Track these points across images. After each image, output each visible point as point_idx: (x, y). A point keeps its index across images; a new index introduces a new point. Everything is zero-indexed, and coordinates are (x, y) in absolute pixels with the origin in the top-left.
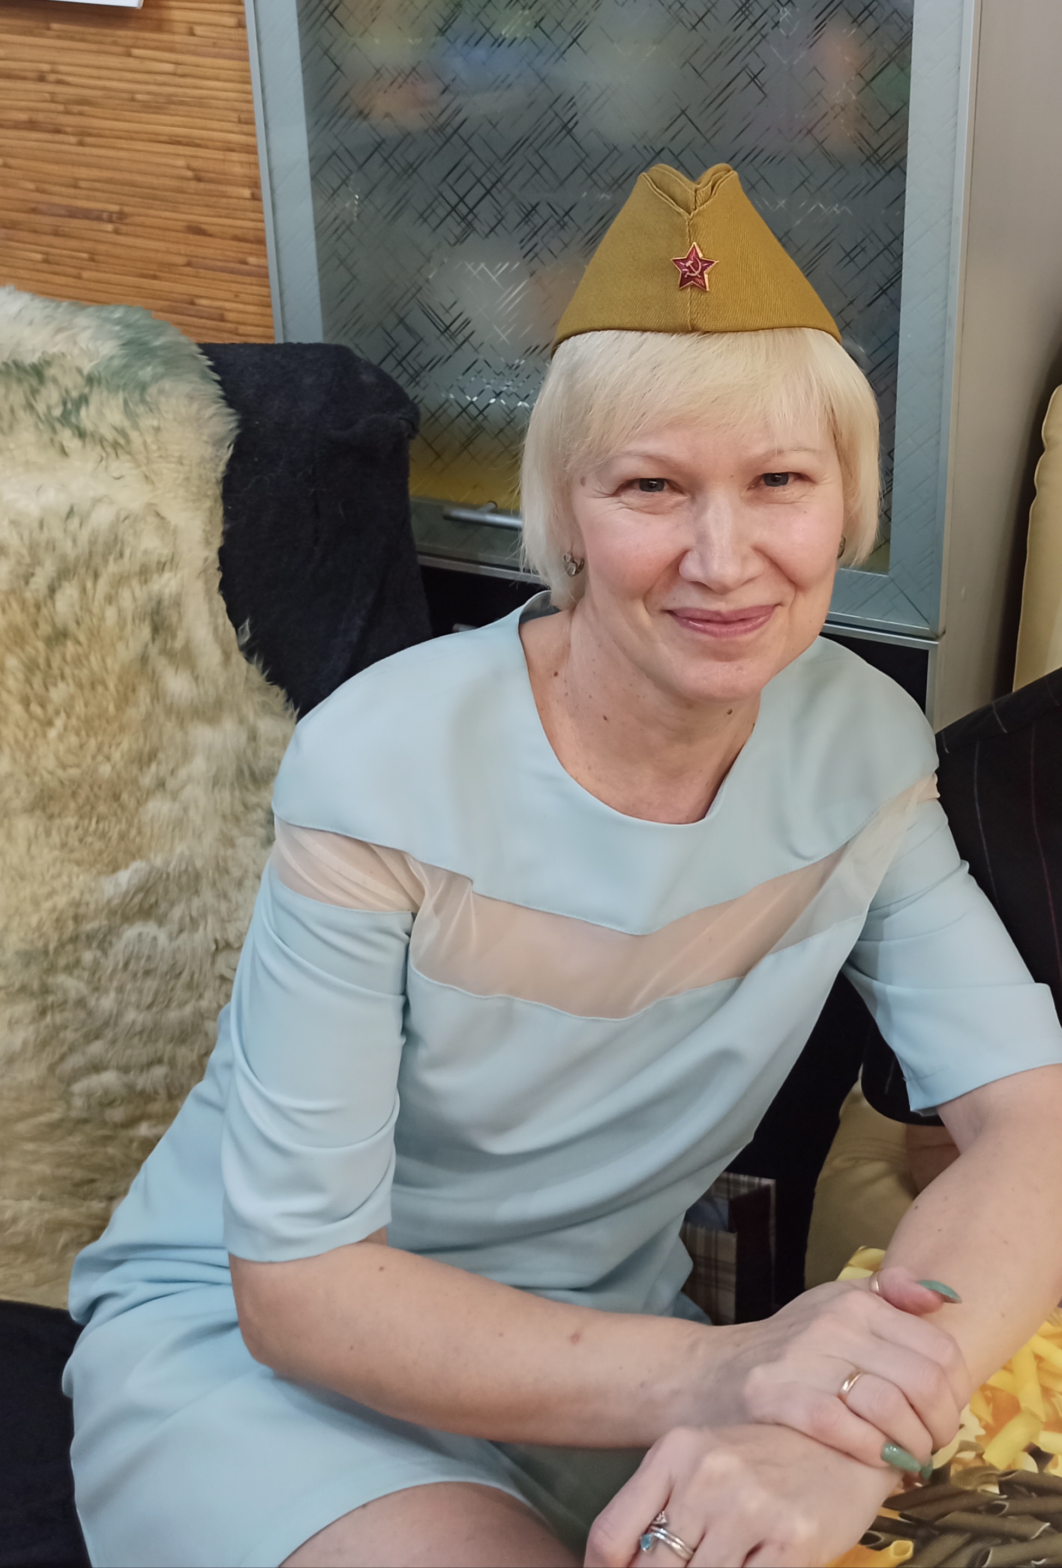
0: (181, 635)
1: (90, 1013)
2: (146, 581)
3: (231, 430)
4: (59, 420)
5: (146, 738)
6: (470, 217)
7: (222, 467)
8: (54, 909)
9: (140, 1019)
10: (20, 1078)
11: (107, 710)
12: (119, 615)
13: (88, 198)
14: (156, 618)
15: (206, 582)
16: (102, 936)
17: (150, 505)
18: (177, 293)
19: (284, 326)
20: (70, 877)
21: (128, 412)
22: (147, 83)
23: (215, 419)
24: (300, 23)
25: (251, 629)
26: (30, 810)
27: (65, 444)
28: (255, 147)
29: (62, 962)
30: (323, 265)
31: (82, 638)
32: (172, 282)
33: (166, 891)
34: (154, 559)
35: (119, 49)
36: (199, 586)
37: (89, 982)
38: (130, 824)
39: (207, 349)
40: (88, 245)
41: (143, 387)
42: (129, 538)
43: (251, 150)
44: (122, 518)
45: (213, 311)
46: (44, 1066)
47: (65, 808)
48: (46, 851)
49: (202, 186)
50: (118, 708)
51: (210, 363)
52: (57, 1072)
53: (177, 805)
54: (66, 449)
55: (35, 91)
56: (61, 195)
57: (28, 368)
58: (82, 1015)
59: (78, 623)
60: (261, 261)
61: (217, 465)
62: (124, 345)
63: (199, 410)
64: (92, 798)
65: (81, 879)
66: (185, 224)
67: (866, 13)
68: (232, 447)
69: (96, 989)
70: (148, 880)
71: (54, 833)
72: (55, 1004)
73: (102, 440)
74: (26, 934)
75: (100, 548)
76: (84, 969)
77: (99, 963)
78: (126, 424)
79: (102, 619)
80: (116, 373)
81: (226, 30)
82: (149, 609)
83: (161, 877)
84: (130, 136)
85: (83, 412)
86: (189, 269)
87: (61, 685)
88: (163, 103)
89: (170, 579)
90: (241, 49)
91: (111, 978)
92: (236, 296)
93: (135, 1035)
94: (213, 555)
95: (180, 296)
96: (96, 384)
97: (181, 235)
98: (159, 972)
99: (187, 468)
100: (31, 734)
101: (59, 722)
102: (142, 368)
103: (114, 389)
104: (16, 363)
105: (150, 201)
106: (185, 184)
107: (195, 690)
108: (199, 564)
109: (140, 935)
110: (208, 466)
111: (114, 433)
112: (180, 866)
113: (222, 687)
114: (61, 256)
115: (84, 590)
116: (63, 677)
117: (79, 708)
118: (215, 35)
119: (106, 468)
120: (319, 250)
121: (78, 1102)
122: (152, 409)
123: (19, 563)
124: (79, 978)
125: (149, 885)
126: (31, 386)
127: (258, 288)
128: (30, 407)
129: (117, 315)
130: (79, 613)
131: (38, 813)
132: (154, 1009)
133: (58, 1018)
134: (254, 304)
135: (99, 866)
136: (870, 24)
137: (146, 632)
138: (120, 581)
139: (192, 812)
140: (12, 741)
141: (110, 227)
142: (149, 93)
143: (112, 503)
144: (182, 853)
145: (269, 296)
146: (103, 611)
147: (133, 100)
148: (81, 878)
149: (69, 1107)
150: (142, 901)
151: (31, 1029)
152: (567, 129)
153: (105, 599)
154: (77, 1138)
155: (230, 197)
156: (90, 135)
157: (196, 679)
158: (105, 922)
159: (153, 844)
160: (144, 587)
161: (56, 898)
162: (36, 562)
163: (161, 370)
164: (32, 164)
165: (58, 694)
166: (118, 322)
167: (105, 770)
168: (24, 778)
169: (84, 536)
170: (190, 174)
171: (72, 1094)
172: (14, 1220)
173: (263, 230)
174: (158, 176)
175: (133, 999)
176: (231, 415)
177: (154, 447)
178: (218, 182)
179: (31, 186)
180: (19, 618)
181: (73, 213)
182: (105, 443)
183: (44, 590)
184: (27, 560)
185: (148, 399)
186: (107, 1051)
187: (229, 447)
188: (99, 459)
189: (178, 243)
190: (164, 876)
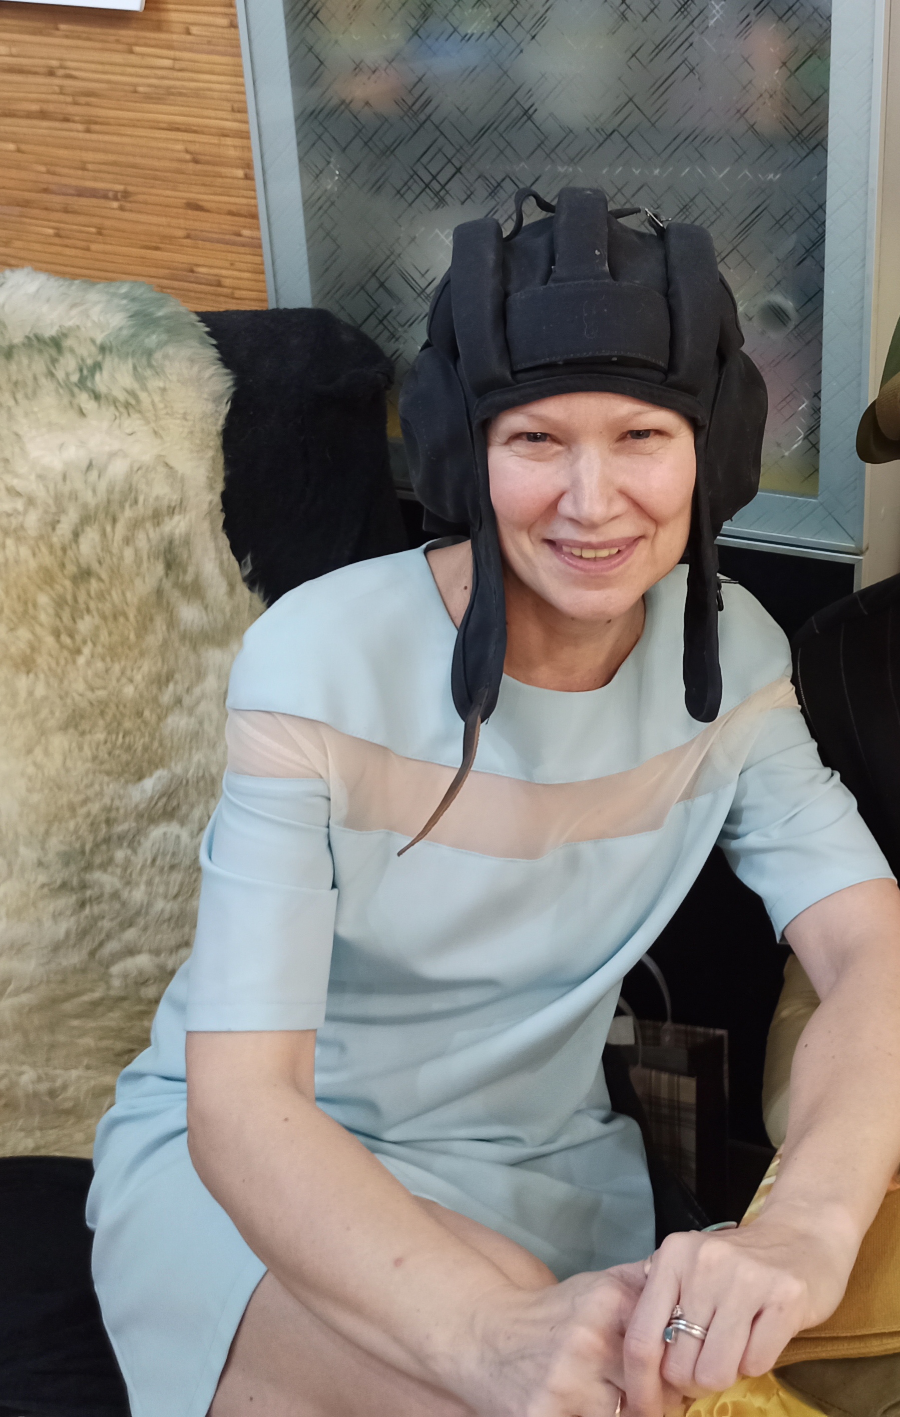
0: (191, 570)
1: (124, 904)
2: (158, 524)
3: (229, 388)
4: (76, 385)
5: (163, 661)
6: (442, 193)
7: (221, 421)
8: (88, 814)
9: (168, 907)
10: (65, 963)
11: (128, 638)
12: (136, 555)
13: (95, 179)
14: (169, 556)
15: (212, 523)
16: (131, 837)
17: (159, 457)
18: (178, 262)
19: (276, 291)
20: (101, 785)
21: (136, 374)
22: (147, 77)
23: (214, 379)
24: (288, 24)
25: (252, 562)
26: (64, 728)
27: (83, 406)
28: (248, 132)
29: (98, 860)
30: (311, 237)
31: (104, 576)
32: (172, 252)
33: (186, 795)
34: (165, 503)
35: (120, 47)
36: (206, 526)
37: (122, 877)
38: (152, 738)
39: (205, 317)
40: (96, 221)
41: (149, 353)
42: (142, 486)
43: (245, 135)
44: (135, 469)
45: (210, 277)
46: (84, 953)
47: (94, 725)
48: (79, 763)
49: (199, 167)
50: (139, 636)
51: (207, 329)
52: (97, 957)
53: (193, 720)
54: (84, 411)
55: (44, 85)
56: (70, 176)
57: (48, 341)
58: (117, 906)
59: (100, 563)
60: (254, 234)
61: (217, 420)
62: (131, 316)
63: (199, 372)
64: (118, 716)
65: (111, 788)
66: (184, 201)
67: (790, 13)
68: (229, 403)
69: (128, 883)
70: (170, 786)
71: (86, 748)
72: (93, 898)
73: (115, 402)
74: (65, 837)
75: (116, 496)
76: (117, 866)
77: (129, 861)
78: (136, 386)
79: (121, 558)
80: (125, 342)
81: (220, 30)
82: (162, 548)
83: (181, 783)
84: (134, 123)
85: (98, 377)
86: (188, 241)
87: (87, 618)
88: (163, 94)
89: (179, 521)
90: (232, 47)
91: (141, 873)
92: (232, 264)
93: (164, 921)
94: (216, 499)
95: (181, 265)
96: (107, 352)
97: (180, 211)
98: (183, 866)
99: (191, 423)
100: (62, 662)
101: (87, 651)
102: (148, 336)
103: (124, 356)
104: (37, 338)
105: (152, 181)
106: (183, 166)
107: (205, 618)
108: (205, 507)
109: (165, 834)
110: (209, 420)
111: (125, 394)
112: (198, 773)
113: (228, 615)
114: (71, 230)
115: (104, 534)
116: (88, 610)
117: (104, 637)
118: (208, 34)
119: (120, 426)
120: (307, 224)
121: (116, 983)
122: (158, 372)
123: (46, 512)
124: (113, 874)
125: (171, 791)
126: (51, 356)
127: (252, 257)
128: (51, 375)
129: (124, 290)
130: (101, 554)
131: (71, 730)
132: (180, 899)
133: (96, 909)
134: (248, 271)
135: (126, 775)
136: (794, 22)
137: (160, 568)
138: (136, 524)
139: (206, 725)
140: (46, 668)
141: (115, 204)
142: (150, 86)
143: (125, 456)
144: (199, 761)
145: (262, 264)
146: (121, 551)
147: (135, 92)
148: (111, 786)
149: (109, 988)
150: (165, 805)
151: (73, 920)
152: (527, 114)
153: (123, 540)
154: (116, 1014)
155: (226, 177)
156: (96, 123)
157: (206, 608)
158: (134, 825)
159: (173, 754)
160: (157, 529)
161: (90, 805)
162: (61, 510)
163: (164, 337)
164: (41, 149)
165: (85, 625)
166: (125, 296)
167: (129, 691)
168: (58, 701)
169: (102, 486)
170: (188, 157)
171: (111, 976)
172: (65, 1087)
173: (256, 206)
174: (159, 159)
175: (161, 890)
176: (227, 374)
177: (161, 406)
178: (214, 164)
179: (43, 169)
180: (48, 560)
181: (81, 193)
182: (118, 404)
183: (69, 535)
184: (53, 509)
185: (154, 363)
186: (140, 937)
187: (227, 403)
188: (114, 417)
189: (178, 218)
190: (184, 782)
